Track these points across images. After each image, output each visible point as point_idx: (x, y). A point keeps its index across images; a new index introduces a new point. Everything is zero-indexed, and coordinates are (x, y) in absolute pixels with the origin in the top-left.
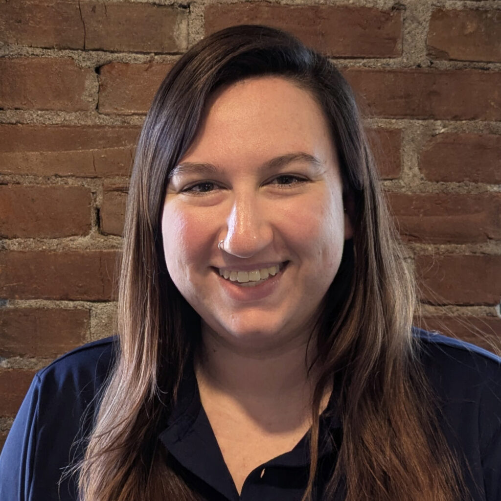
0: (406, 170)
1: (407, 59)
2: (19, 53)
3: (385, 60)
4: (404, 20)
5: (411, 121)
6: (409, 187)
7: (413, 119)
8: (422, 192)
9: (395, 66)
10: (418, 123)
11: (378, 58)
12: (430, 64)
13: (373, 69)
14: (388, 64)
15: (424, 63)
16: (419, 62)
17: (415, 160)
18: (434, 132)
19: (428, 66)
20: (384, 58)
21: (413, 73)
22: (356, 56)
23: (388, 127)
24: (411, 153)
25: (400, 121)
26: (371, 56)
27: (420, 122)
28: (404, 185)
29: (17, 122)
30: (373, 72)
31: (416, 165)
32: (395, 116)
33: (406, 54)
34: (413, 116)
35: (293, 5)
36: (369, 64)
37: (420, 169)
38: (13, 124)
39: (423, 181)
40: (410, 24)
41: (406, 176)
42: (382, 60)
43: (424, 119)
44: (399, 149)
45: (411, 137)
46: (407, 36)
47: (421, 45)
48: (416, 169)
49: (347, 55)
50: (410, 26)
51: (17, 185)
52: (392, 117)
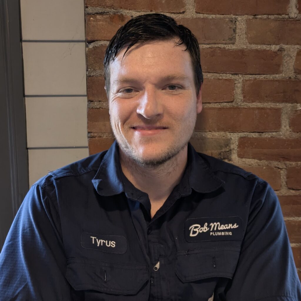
0: (283, 127)
1: (285, 75)
2: (100, 74)
3: (274, 75)
4: (284, 56)
5: (286, 104)
6: (284, 135)
7: (287, 103)
8: (290, 138)
9: (279, 78)
10: (289, 105)
11: (271, 74)
12: (295, 77)
13: (269, 80)
14: (276, 77)
15: (293, 77)
16: (290, 76)
17: (287, 123)
18: (296, 109)
19: (294, 78)
20: (274, 74)
21: (287, 81)
22: (260, 73)
23: (275, 107)
24: (286, 119)
25: (281, 104)
26: (268, 73)
27: (290, 104)
28: (282, 134)
29: (100, 108)
30: (268, 81)
31: (288, 125)
32: (278, 102)
33: (285, 72)
34: (287, 101)
35: (231, 49)
36: (267, 77)
37: (290, 127)
38: (98, 108)
39: (291, 133)
40: (287, 58)
41: (283, 130)
42: (273, 75)
43: (292, 103)
44: (280, 118)
45: (286, 112)
46: (285, 63)
47: (292, 68)
48: (288, 127)
49: (256, 73)
50: (286, 59)
51: (100, 138)
52: (277, 102)
